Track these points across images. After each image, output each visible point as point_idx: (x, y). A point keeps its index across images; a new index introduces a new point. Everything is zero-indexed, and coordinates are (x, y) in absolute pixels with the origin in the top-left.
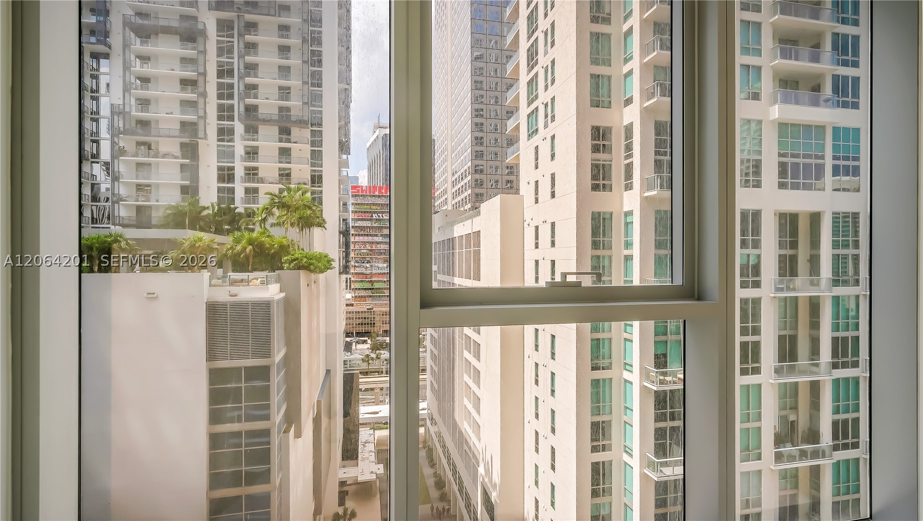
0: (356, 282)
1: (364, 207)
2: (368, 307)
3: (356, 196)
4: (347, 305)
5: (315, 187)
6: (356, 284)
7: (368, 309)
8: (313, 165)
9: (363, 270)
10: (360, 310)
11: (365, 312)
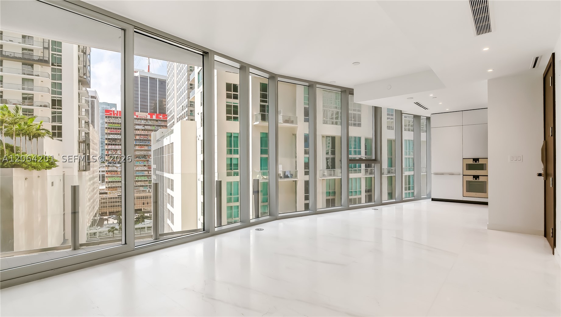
0: (109, 177)
1: (115, 125)
2: (119, 194)
3: (109, 117)
4: (100, 194)
5: (55, 108)
6: (109, 179)
7: (118, 196)
8: (53, 92)
9: (115, 169)
10: (113, 196)
11: (116, 198)
